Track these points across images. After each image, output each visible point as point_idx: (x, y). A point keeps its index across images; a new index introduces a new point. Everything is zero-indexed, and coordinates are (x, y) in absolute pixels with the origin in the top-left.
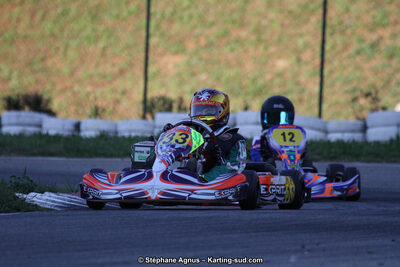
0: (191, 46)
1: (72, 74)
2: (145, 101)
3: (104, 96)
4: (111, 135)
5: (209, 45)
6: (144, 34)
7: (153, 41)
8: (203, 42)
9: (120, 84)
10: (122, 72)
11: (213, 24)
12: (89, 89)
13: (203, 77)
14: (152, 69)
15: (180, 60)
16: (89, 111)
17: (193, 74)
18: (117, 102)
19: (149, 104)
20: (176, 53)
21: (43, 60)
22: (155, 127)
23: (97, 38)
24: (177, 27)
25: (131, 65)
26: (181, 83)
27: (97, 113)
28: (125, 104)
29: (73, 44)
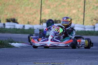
0: (52, 7)
1: (23, 13)
2: (40, 20)
3: (30, 19)
4: (32, 28)
5: (56, 7)
6: (40, 4)
7: (43, 5)
8: (55, 6)
9: (34, 16)
10: (35, 13)
11: (57, 1)
12: (27, 17)
13: (55, 14)
14: (42, 12)
15: (49, 10)
16: (27, 22)
17: (52, 14)
18: (34, 20)
19: (41, 21)
20: (48, 9)
21: (16, 10)
22: (43, 27)
23: (29, 5)
24: (49, 2)
25: (37, 11)
26: (49, 16)
27: (29, 23)
28: (36, 21)
29: (23, 6)
